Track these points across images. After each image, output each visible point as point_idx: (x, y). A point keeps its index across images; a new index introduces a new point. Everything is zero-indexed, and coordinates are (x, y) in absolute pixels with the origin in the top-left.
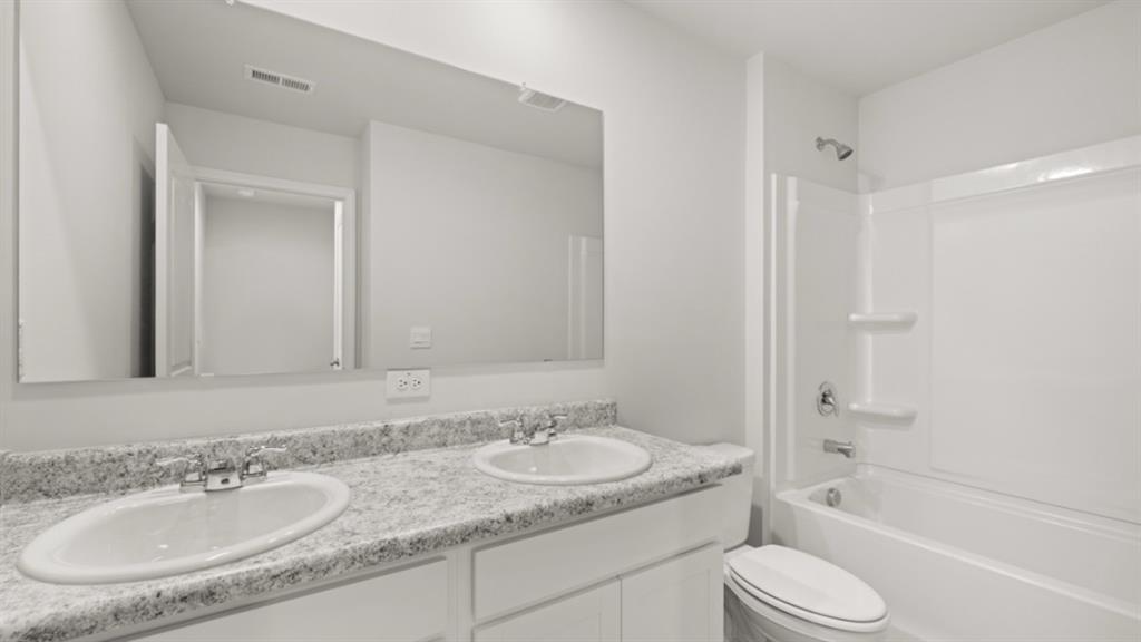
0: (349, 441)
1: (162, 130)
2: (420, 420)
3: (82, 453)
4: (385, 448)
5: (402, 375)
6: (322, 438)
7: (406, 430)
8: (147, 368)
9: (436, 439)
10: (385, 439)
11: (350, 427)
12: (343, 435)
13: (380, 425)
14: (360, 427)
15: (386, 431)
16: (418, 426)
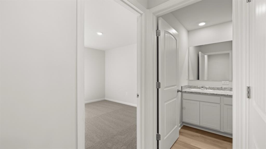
0: (217, 88)
1: (200, 52)
2: (227, 87)
3: (193, 85)
4: (222, 90)
5: (224, 81)
6: (213, 87)
7: (225, 88)
8: (198, 79)
9: (229, 90)
10: (221, 89)
11: (217, 87)
12: (216, 87)
13: (221, 87)
14: (218, 87)
15: (221, 88)
16: (226, 88)
